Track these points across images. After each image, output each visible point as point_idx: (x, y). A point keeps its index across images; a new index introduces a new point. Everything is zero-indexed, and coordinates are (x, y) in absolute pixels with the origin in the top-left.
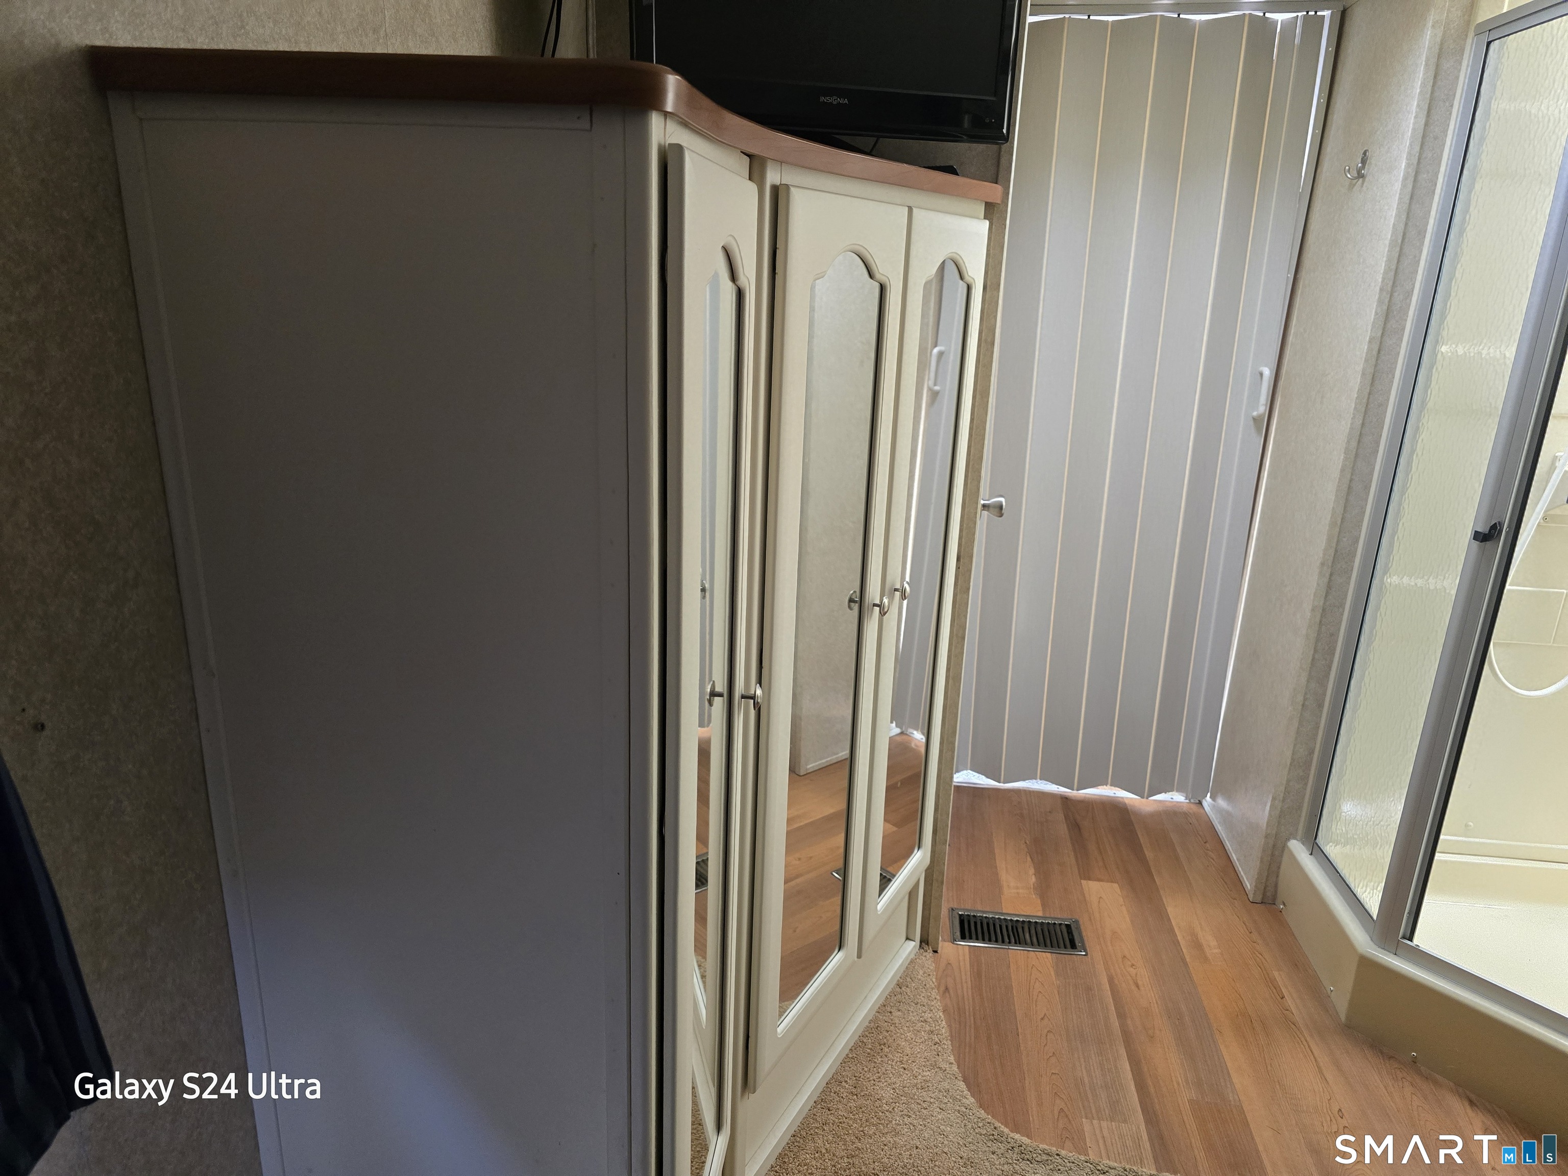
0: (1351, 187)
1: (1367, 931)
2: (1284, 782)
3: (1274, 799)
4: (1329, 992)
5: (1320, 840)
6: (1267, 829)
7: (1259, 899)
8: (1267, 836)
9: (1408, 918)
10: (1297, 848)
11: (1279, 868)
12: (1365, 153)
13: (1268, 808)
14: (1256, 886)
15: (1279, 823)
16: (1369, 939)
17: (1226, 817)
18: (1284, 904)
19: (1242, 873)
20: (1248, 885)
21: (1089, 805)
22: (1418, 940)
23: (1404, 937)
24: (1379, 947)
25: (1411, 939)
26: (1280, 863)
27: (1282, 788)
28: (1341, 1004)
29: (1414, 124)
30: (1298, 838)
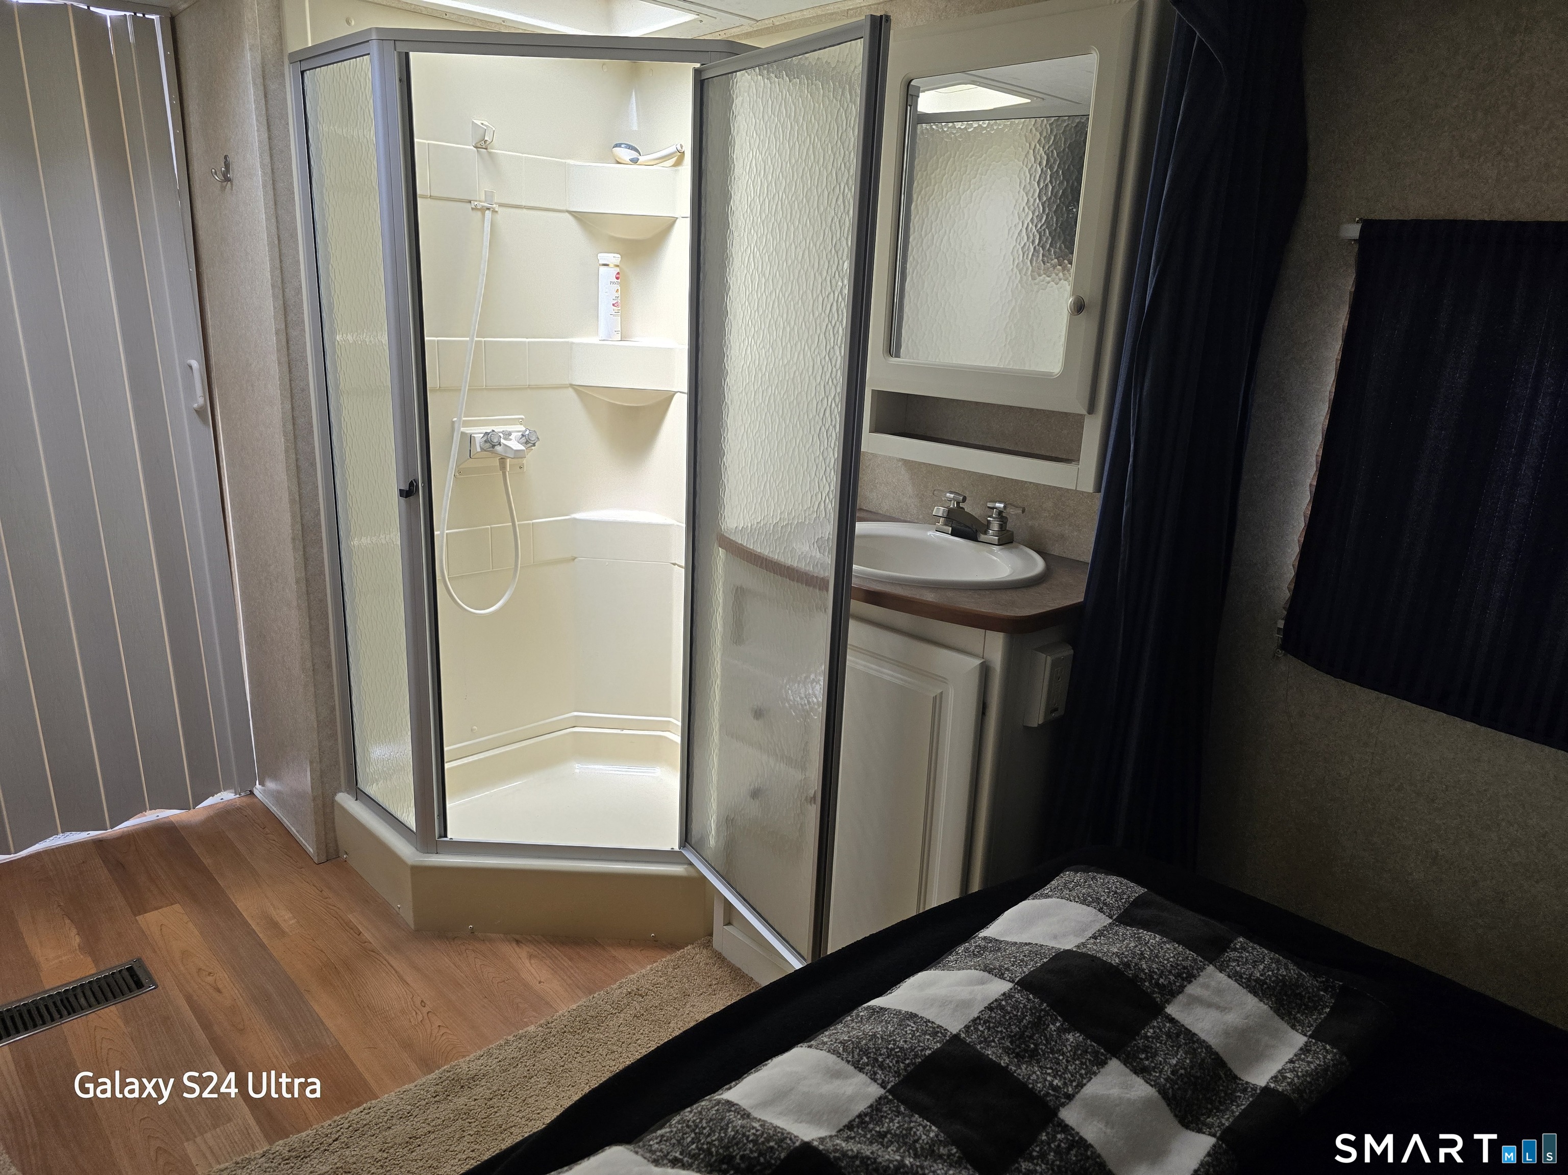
0: (223, 188)
1: (412, 844)
2: (317, 744)
3: (311, 763)
4: (397, 910)
5: (361, 785)
6: (312, 792)
7: (323, 858)
8: (314, 799)
9: (439, 819)
10: (345, 800)
11: (333, 823)
12: (226, 157)
13: (309, 773)
14: (317, 848)
15: (322, 783)
16: (414, 849)
17: (277, 797)
18: (346, 853)
19: (303, 841)
20: (311, 850)
21: (129, 838)
22: (451, 835)
23: (440, 837)
24: (424, 853)
25: (446, 836)
26: (334, 818)
27: (316, 750)
28: (408, 915)
29: (259, 136)
30: (343, 789)
